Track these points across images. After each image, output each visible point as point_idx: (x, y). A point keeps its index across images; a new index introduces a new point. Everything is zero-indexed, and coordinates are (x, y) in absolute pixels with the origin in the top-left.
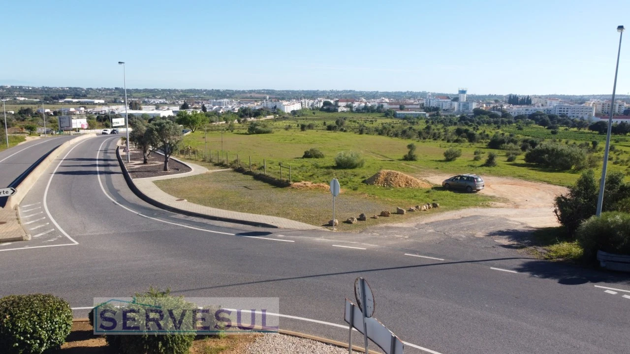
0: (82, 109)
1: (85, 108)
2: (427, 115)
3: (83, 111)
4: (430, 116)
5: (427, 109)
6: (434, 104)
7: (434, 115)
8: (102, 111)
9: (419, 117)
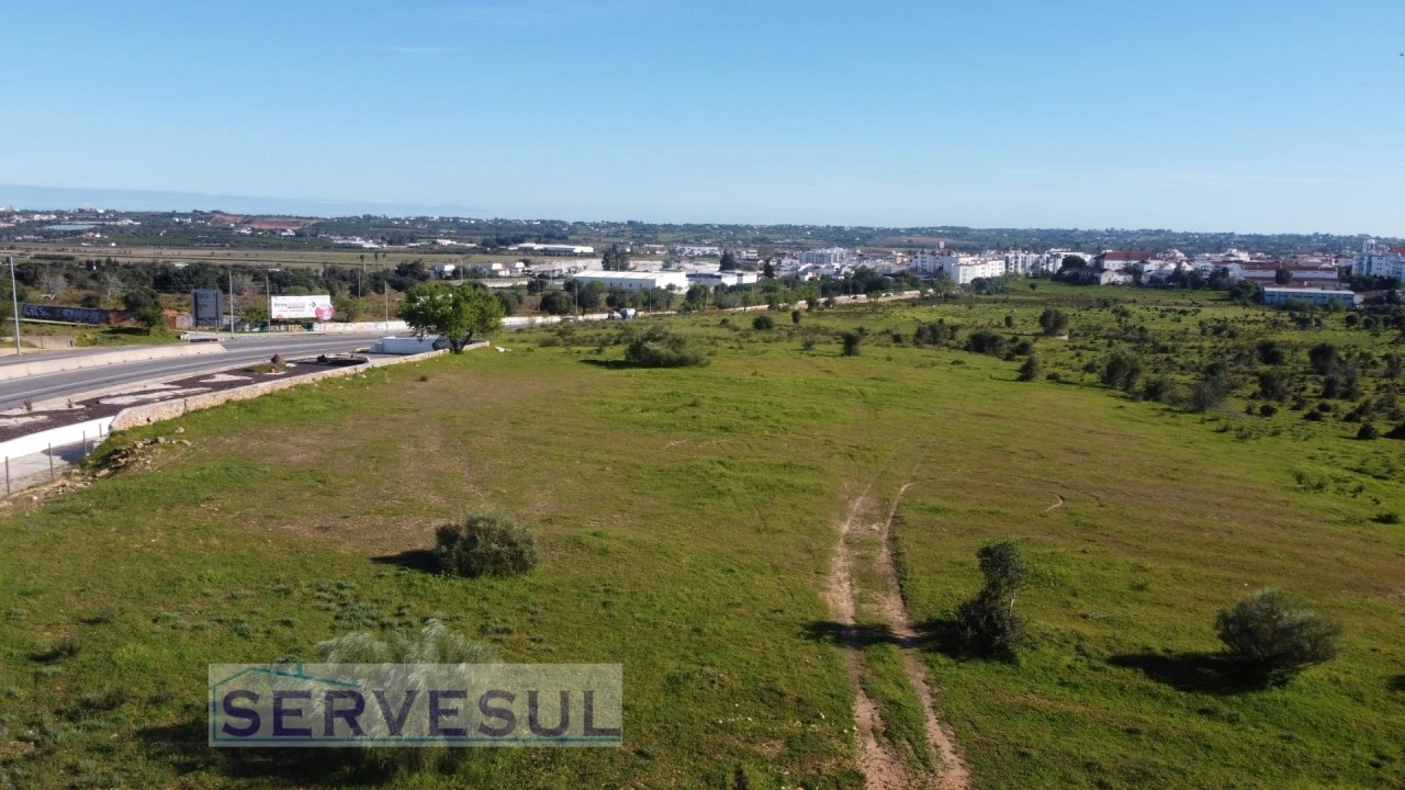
0: (520, 265)
1: (527, 263)
2: (1358, 298)
3: (520, 270)
4: (1366, 301)
5: (1359, 284)
6: (1382, 268)
7: (1379, 300)
8: (554, 271)
9: (1328, 305)
